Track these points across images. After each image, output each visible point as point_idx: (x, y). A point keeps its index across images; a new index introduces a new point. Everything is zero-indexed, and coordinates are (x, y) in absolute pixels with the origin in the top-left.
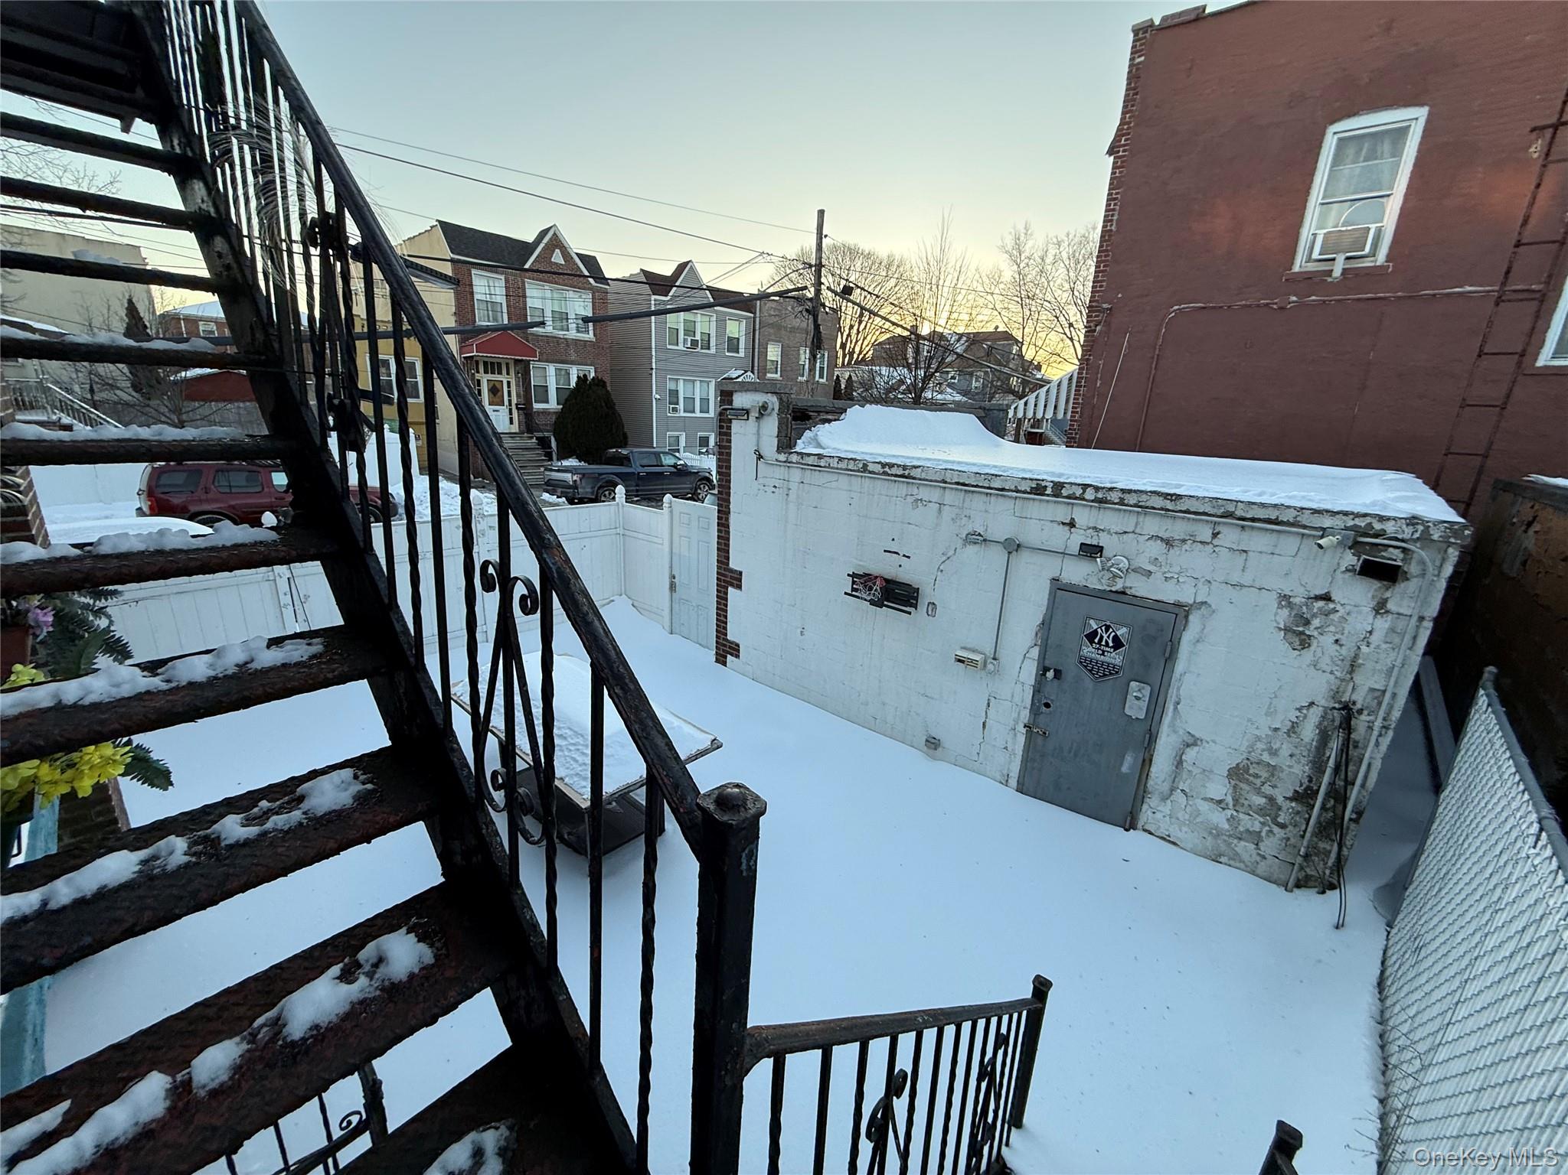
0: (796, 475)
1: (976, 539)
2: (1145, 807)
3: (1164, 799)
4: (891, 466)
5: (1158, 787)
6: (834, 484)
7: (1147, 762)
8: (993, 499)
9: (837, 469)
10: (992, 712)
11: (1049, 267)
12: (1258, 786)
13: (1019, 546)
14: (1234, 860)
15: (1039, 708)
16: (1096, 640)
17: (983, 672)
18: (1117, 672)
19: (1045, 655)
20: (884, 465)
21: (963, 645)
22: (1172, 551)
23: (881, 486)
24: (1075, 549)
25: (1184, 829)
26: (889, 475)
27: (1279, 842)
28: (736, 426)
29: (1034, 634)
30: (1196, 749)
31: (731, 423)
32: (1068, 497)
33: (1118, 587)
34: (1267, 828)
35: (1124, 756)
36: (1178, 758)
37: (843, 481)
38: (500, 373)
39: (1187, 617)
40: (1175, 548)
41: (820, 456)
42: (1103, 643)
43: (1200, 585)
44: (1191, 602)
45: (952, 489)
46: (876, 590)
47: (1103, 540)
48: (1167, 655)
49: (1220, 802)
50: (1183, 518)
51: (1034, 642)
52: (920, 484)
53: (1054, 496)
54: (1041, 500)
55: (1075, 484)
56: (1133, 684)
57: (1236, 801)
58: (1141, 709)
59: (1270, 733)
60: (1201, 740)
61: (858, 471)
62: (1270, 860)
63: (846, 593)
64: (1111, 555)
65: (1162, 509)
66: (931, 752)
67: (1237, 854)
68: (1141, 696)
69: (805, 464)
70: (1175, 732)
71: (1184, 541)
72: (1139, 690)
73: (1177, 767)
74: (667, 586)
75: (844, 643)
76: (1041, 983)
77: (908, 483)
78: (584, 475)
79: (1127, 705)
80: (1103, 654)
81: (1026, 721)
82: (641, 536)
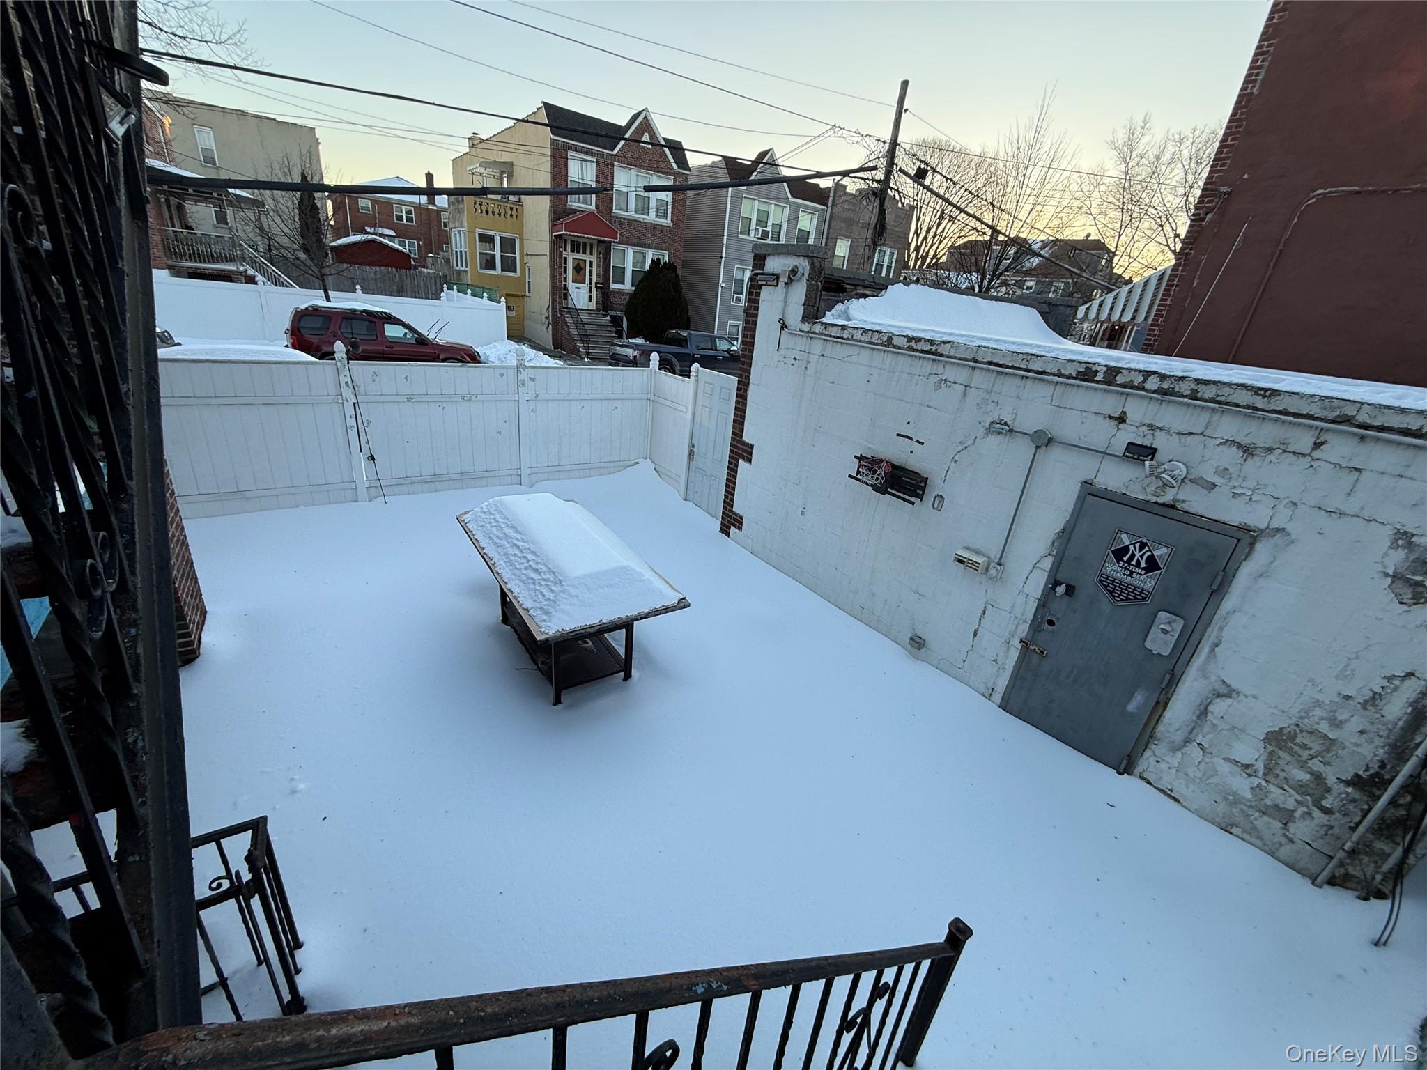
0: (817, 346)
1: (1003, 429)
2: (1148, 753)
3: (1175, 749)
4: (918, 340)
5: (1168, 735)
6: (855, 359)
7: (1162, 704)
8: (1029, 383)
9: (860, 341)
10: (985, 622)
11: (1163, 168)
12: (1304, 758)
13: (1050, 440)
14: (1252, 835)
15: (1040, 624)
16: (1125, 559)
17: (984, 576)
18: (1144, 598)
19: (1059, 567)
20: (910, 339)
21: (966, 545)
22: (1250, 461)
23: (903, 363)
24: (1119, 447)
25: (1192, 787)
26: (914, 350)
27: (1317, 828)
28: (766, 293)
29: (1049, 543)
30: (1229, 701)
31: (760, 289)
32: (1124, 386)
33: (1168, 497)
34: (1305, 809)
35: (1134, 694)
36: (1202, 708)
37: (865, 354)
38: (584, 252)
39: (1252, 545)
40: (1256, 458)
41: (844, 327)
42: (1134, 562)
43: (1281, 507)
44: (1262, 526)
45: (982, 369)
46: (880, 474)
47: (1160, 441)
48: (1215, 587)
49: (1247, 766)
50: (1276, 420)
51: (1048, 551)
52: (947, 362)
53: (1106, 383)
54: (1087, 388)
55: (1135, 370)
56: (1162, 615)
57: (1268, 770)
58: (1166, 643)
59: (1337, 700)
60: (1238, 693)
61: (881, 345)
62: (1299, 844)
63: (850, 476)
64: (1164, 460)
65: (1248, 407)
66: (915, 651)
67: (1255, 828)
68: (1169, 629)
69: (828, 336)
70: (1205, 676)
71: (1270, 450)
72: (1169, 623)
73: (1198, 717)
74: (686, 454)
75: (843, 528)
76: (958, 930)
77: (934, 360)
78: (643, 351)
79: (1149, 638)
80: (1131, 575)
81: (1023, 635)
82: (668, 403)
